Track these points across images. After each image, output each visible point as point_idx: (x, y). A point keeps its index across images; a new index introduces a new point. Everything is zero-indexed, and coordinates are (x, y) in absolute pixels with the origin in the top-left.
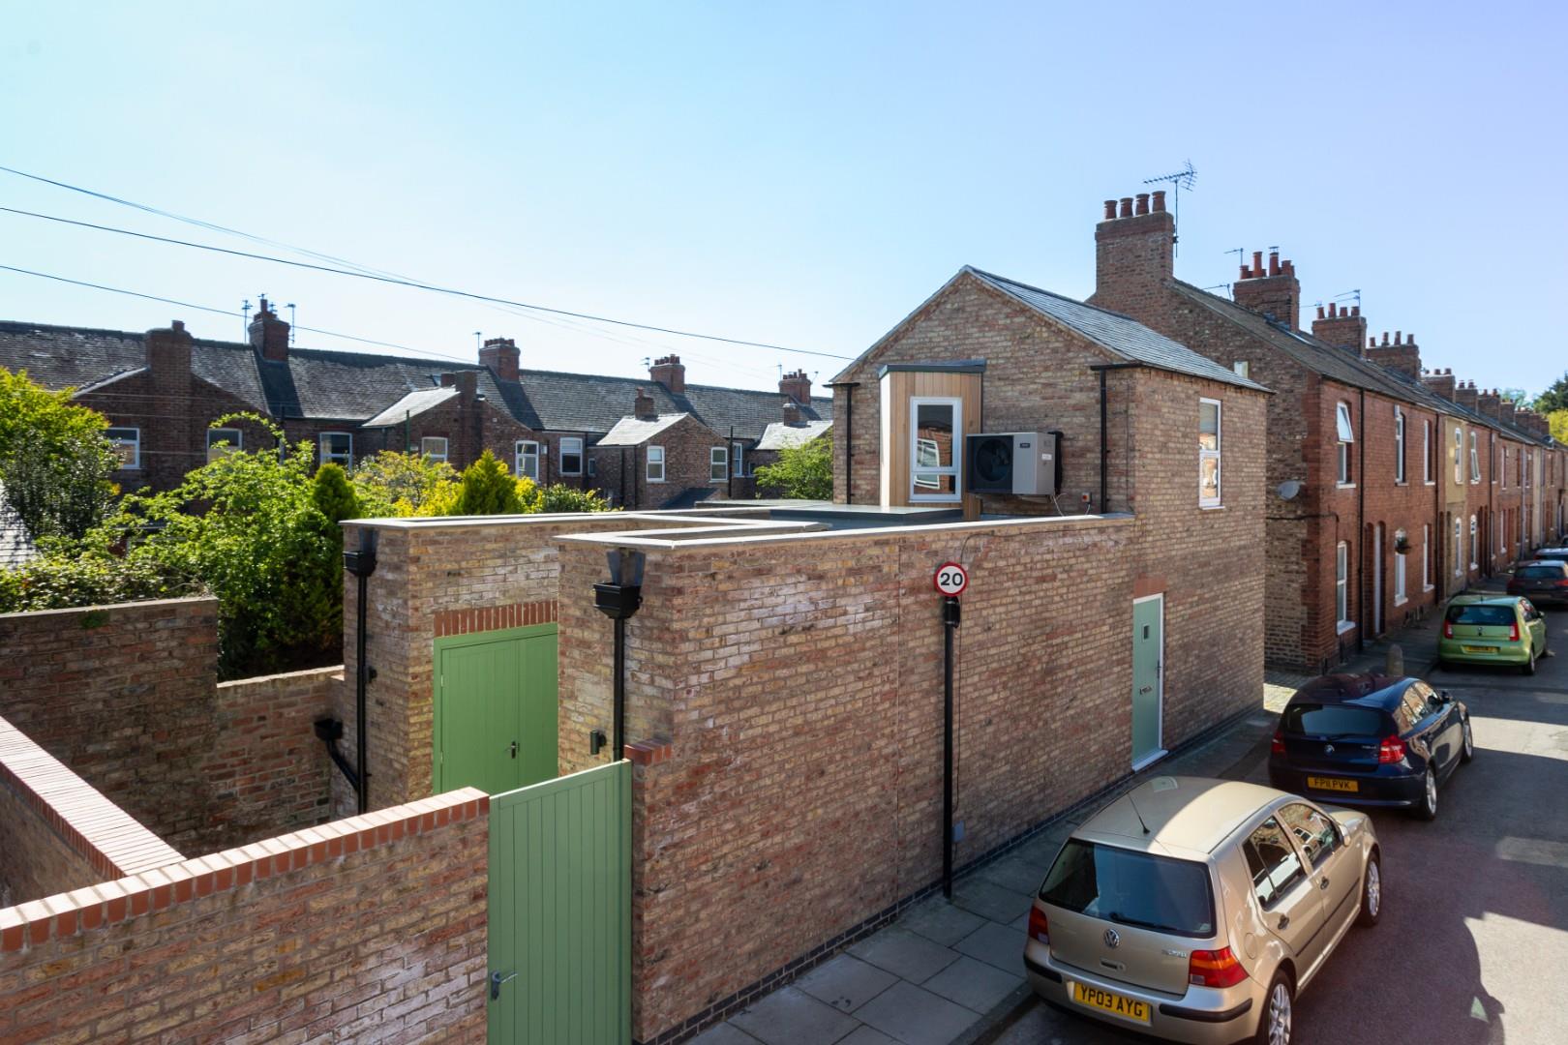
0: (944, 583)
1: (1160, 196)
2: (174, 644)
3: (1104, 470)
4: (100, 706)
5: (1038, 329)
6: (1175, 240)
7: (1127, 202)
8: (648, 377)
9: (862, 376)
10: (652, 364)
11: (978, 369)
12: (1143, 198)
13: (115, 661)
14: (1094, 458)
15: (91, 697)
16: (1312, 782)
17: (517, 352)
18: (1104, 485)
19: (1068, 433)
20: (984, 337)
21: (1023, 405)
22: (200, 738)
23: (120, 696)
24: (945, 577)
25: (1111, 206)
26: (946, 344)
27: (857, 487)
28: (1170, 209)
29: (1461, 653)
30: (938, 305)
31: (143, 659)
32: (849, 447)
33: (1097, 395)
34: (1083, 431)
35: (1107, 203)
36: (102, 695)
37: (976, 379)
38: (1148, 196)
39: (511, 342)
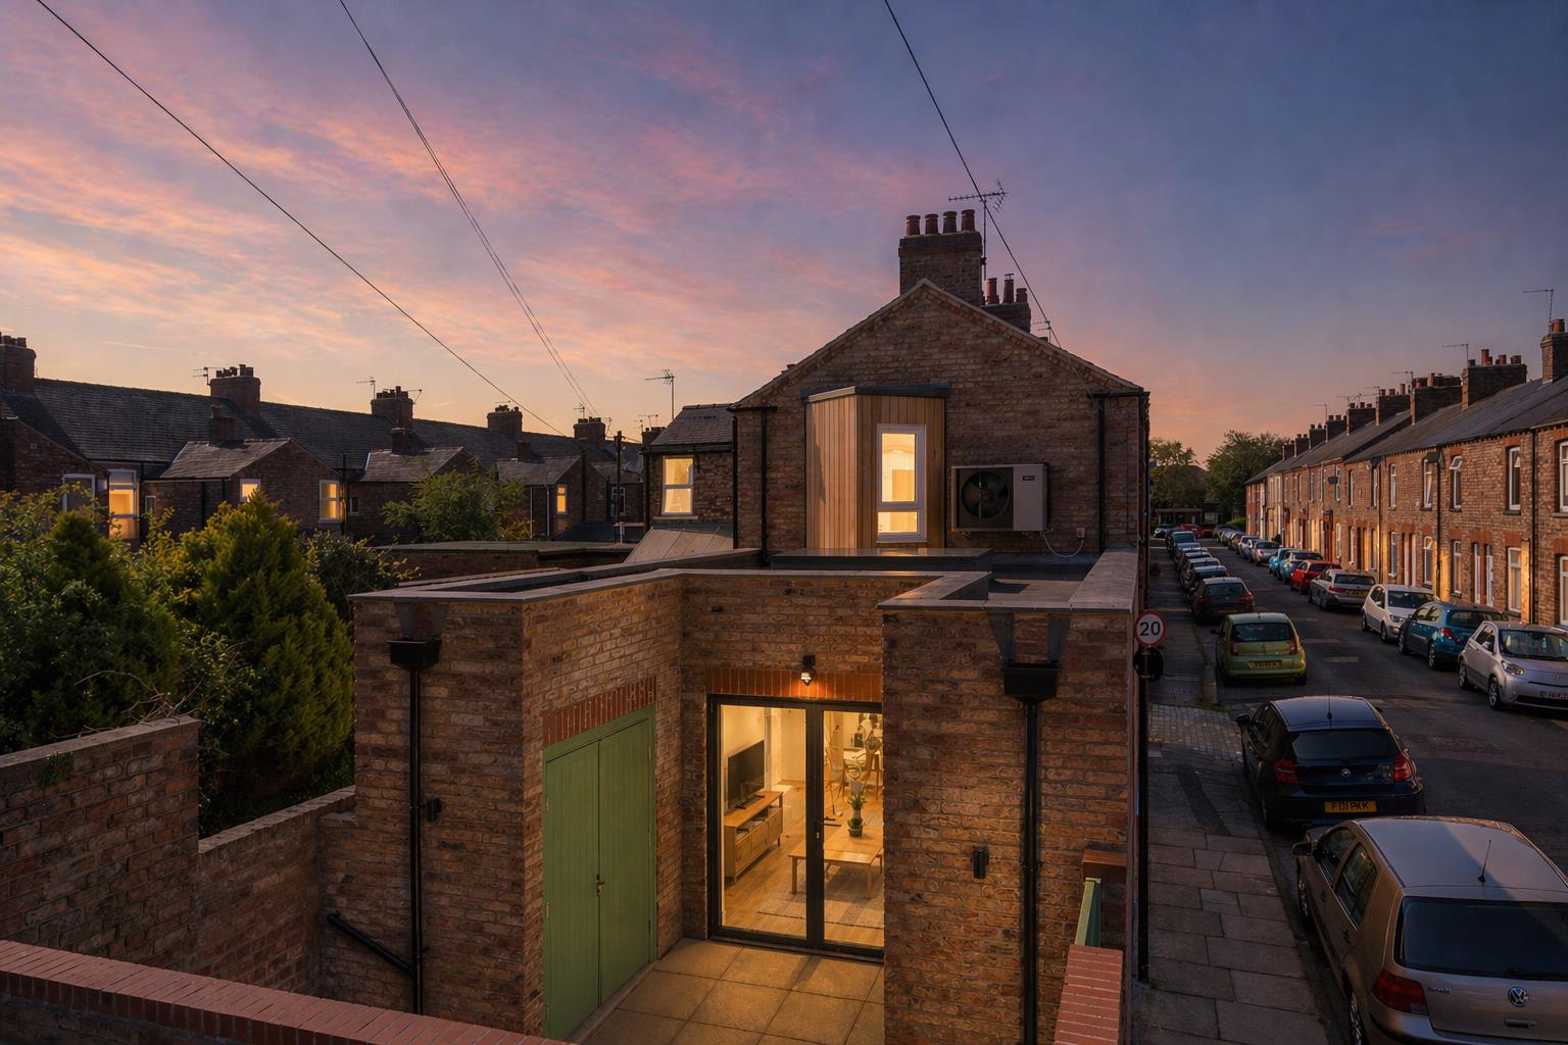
0: (1143, 634)
1: (969, 215)
2: (150, 794)
3: (1102, 505)
4: (62, 906)
5: (1016, 352)
6: (983, 261)
7: (932, 219)
8: (207, 392)
9: (780, 398)
10: (213, 376)
11: (943, 394)
12: (951, 216)
13: (79, 832)
14: (1089, 491)
15: (50, 894)
16: (1329, 808)
17: (32, 355)
18: (1102, 518)
19: (1055, 463)
20: (947, 358)
21: (997, 434)
22: (180, 933)
23: (86, 886)
24: (1145, 626)
25: (913, 221)
26: (896, 364)
27: (773, 527)
28: (978, 227)
29: (1249, 668)
30: (884, 320)
31: (113, 823)
32: (764, 480)
33: (1095, 423)
34: (1077, 461)
35: (909, 218)
36: (63, 890)
37: (939, 403)
38: (955, 214)
39: (22, 341)
